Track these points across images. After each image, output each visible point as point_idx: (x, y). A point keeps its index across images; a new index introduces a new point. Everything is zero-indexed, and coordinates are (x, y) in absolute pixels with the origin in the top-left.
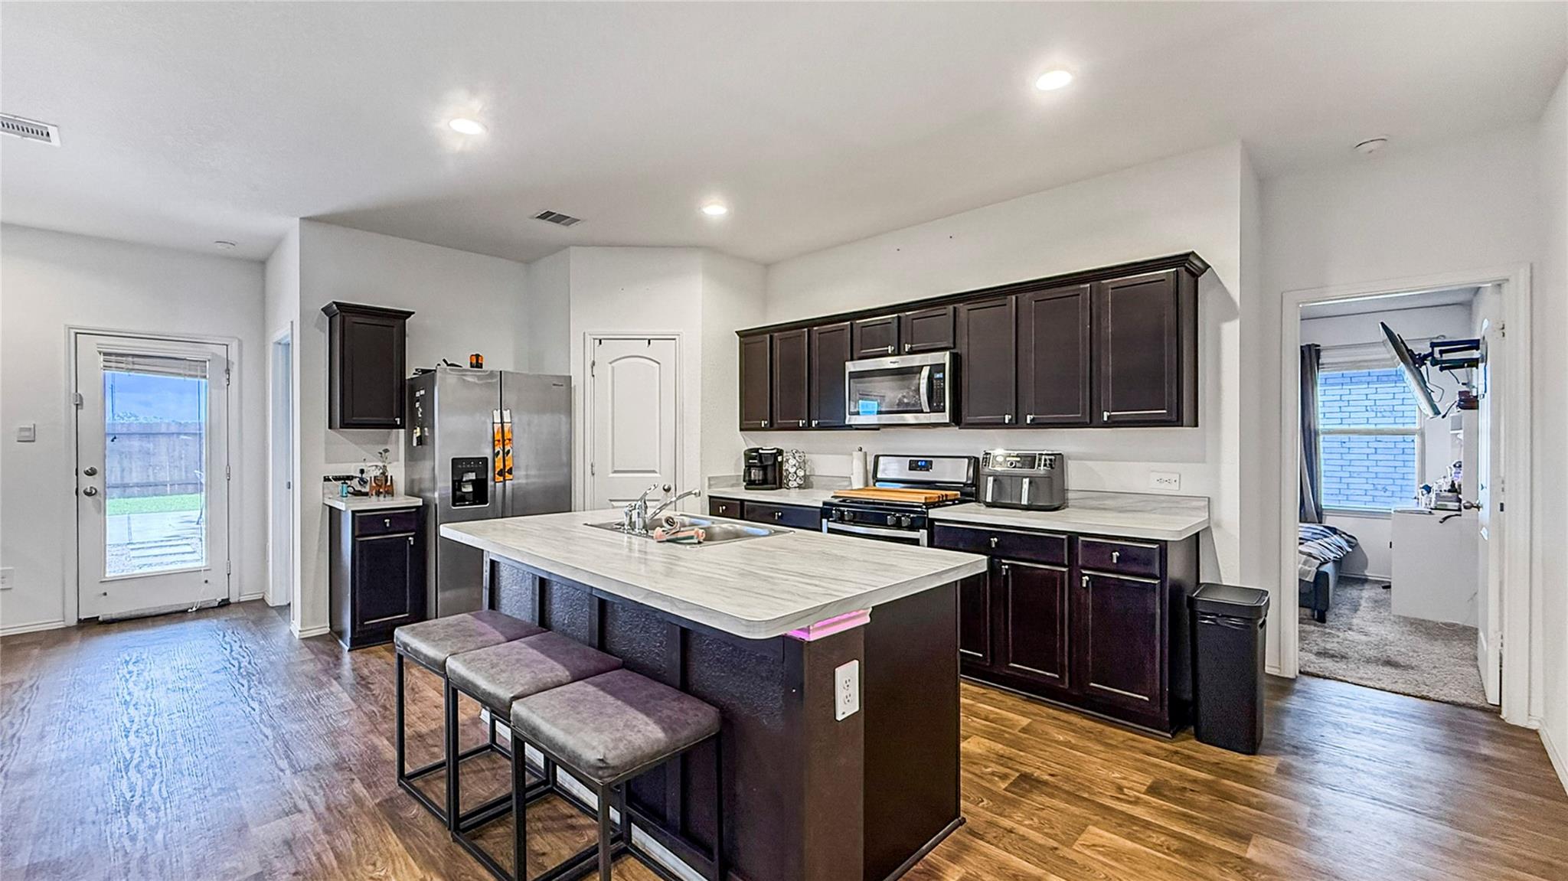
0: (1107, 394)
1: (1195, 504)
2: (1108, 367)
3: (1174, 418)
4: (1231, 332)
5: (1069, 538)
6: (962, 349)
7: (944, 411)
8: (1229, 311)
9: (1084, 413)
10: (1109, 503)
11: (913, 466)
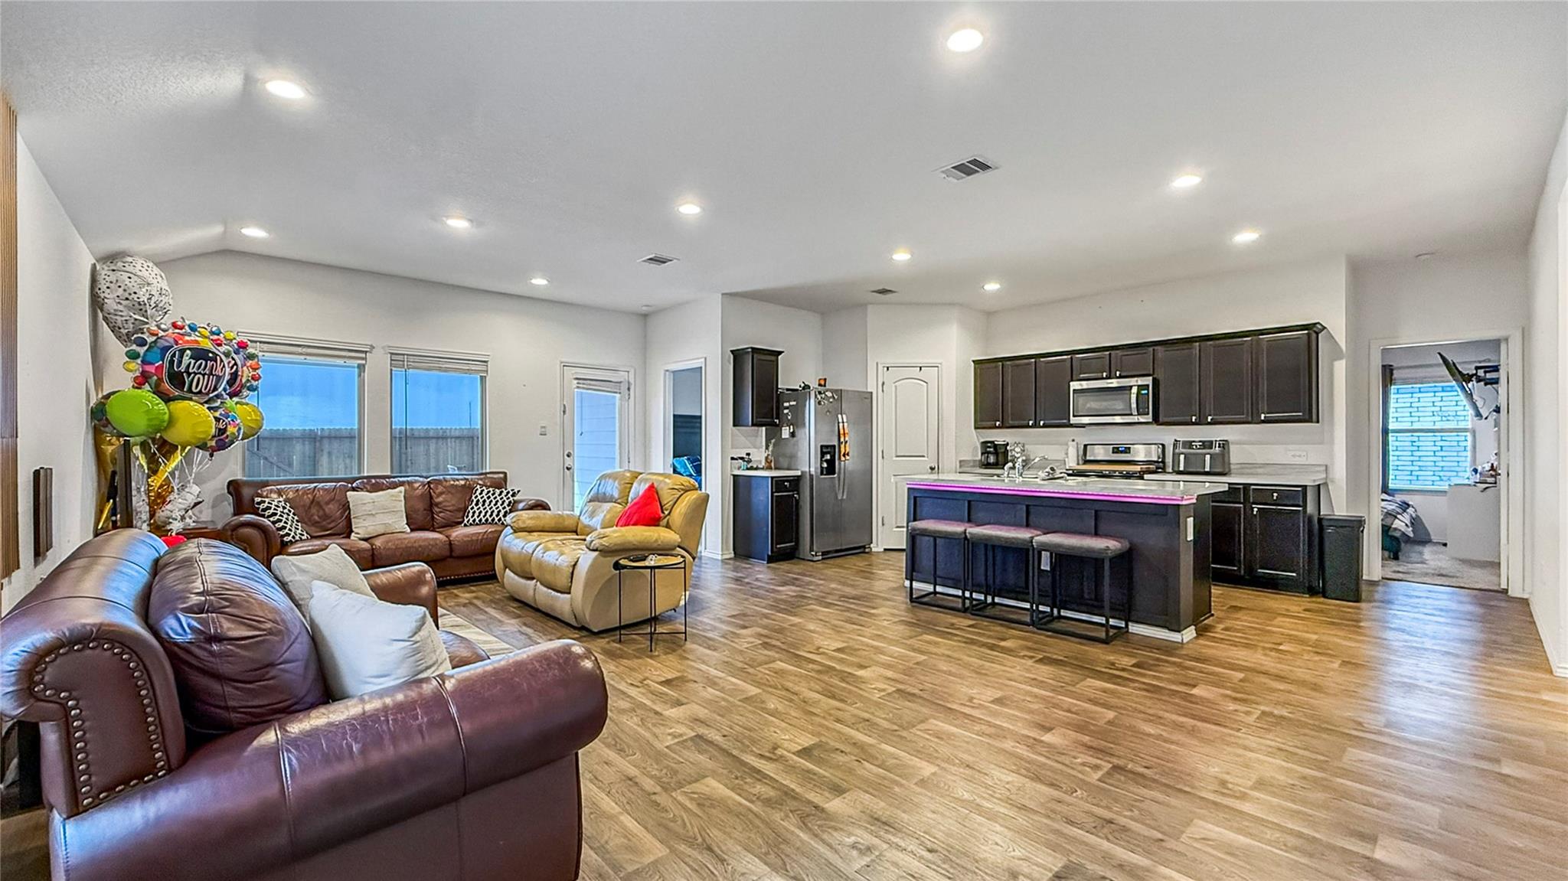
0: (1263, 405)
1: (1318, 469)
2: (1264, 387)
3: (1307, 417)
4: (1340, 367)
5: (1244, 488)
6: (1160, 375)
7: (1148, 414)
8: (1337, 354)
9: (1247, 415)
10: (1260, 471)
11: (1116, 451)
